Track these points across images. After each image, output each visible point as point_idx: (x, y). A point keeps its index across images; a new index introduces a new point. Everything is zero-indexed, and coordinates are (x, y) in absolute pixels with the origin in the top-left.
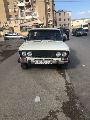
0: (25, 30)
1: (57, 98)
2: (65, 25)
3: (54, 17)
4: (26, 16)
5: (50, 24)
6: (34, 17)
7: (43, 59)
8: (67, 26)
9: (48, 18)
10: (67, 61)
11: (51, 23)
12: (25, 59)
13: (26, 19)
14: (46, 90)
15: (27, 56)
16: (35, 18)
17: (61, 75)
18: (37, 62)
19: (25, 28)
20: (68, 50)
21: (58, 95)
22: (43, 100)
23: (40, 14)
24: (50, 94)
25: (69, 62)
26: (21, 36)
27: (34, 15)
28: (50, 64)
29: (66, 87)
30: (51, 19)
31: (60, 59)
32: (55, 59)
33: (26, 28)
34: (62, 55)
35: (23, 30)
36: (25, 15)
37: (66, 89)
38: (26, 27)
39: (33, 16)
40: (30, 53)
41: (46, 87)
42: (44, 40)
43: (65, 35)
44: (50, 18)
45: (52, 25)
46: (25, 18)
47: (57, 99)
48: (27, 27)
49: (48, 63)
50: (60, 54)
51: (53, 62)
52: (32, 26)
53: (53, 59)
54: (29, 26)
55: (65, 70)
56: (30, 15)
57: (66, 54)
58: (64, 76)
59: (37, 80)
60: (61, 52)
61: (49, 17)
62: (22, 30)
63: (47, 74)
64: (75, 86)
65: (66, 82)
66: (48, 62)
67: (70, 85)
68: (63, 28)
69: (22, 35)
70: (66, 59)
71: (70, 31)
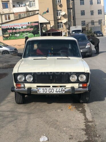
0: (12, 35)
1: (70, 137)
2: (93, 23)
3: (69, 7)
4: (14, 6)
5: (61, 23)
6: (30, 9)
7: (50, 86)
8: (97, 24)
9: (58, 11)
10: (87, 88)
11: (65, 21)
12: (22, 86)
13: (14, 13)
14: (55, 128)
15: (25, 81)
16: (31, 11)
17: (79, 110)
18: (41, 91)
19: (11, 31)
20: (87, 71)
21: (72, 134)
22: (51, 139)
23: (40, 3)
24: (61, 134)
25: (89, 90)
26: (4, 48)
27: (30, 6)
28: (61, 93)
29: (85, 125)
30: (63, 13)
31: (76, 86)
32: (69, 86)
33: (14, 31)
34: (79, 78)
35: (8, 35)
36: (11, 6)
37: (85, 128)
38: (14, 29)
39: (27, 7)
40: (30, 77)
41: (56, 125)
42: (51, 56)
43: (91, 44)
44: (61, 10)
45: (65, 24)
46: (12, 12)
47: (70, 139)
48: (16, 29)
49: (57, 92)
50: (76, 78)
51: (66, 90)
52: (25, 28)
53: (65, 86)
54: (20, 27)
55: (86, 104)
56: (21, 5)
57: (84, 77)
58: (84, 112)
59: (42, 118)
60: (78, 74)
61: (59, 8)
62: (6, 36)
63: (56, 110)
64: (98, 123)
65: (86, 119)
66: (58, 90)
67: (92, 122)
68: (89, 29)
69: (6, 46)
70: (85, 85)
71: (104, 35)
